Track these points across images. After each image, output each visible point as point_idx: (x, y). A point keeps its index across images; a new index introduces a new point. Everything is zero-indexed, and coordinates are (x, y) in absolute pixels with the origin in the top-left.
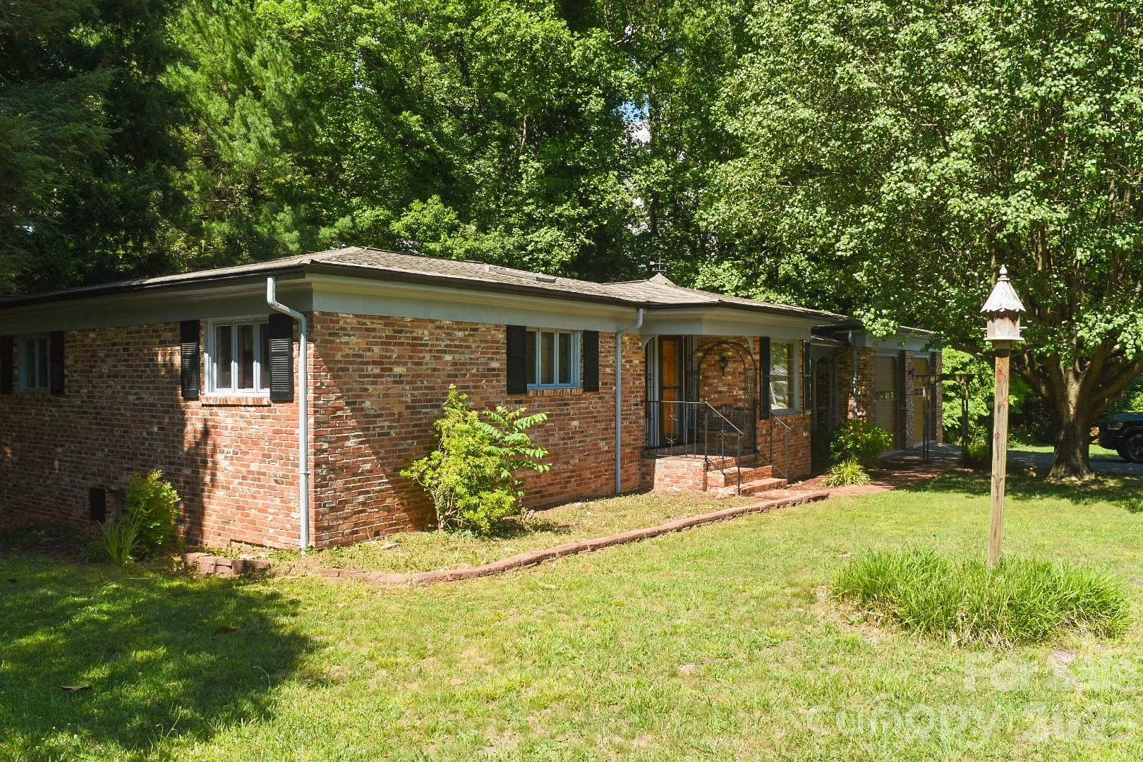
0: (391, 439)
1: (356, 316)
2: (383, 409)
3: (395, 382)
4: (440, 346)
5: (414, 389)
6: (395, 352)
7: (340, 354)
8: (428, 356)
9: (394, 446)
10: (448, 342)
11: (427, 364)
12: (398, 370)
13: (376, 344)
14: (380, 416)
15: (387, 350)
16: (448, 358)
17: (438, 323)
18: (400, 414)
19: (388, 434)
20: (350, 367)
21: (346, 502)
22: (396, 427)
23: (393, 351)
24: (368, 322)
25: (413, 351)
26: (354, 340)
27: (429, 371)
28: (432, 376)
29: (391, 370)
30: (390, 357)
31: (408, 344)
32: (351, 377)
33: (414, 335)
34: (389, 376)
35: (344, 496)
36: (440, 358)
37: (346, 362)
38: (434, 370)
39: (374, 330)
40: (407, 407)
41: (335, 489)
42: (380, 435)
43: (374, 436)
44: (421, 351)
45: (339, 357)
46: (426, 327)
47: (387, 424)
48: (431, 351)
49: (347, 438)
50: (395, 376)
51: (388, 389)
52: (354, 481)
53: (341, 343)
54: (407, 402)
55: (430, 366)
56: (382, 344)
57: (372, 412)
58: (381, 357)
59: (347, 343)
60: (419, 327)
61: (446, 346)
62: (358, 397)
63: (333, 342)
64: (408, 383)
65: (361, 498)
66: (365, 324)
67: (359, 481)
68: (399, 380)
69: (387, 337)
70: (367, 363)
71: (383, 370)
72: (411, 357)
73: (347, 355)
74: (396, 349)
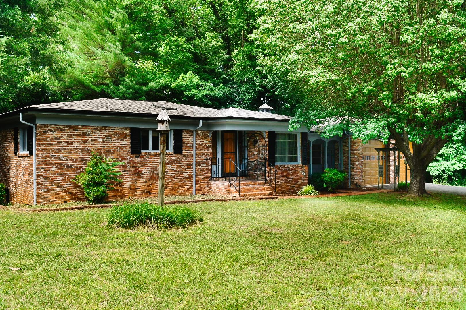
0: (72, 169)
1: (56, 125)
2: (69, 158)
3: (74, 149)
4: (96, 135)
5: (83, 151)
6: (75, 138)
7: (49, 138)
8: (90, 139)
9: (74, 171)
10: (100, 134)
11: (89, 142)
12: (75, 144)
13: (65, 135)
14: (68, 160)
15: (70, 137)
16: (100, 140)
17: (95, 127)
18: (76, 160)
19: (71, 167)
20: (54, 143)
21: (51, 190)
22: (75, 165)
23: (73, 137)
24: (61, 127)
25: (83, 137)
26: (55, 133)
27: (91, 145)
28: (92, 146)
29: (72, 144)
30: (72, 140)
31: (80, 135)
32: (53, 146)
33: (83, 132)
34: (71, 146)
35: (50, 188)
36: (96, 140)
37: (51, 141)
38: (93, 144)
39: (64, 130)
40: (80, 158)
41: (46, 185)
42: (67, 167)
43: (65, 167)
44: (87, 138)
45: (48, 139)
46: (89, 129)
47: (71, 163)
48: (91, 137)
49: (52, 168)
50: (74, 146)
51: (71, 151)
52: (55, 183)
53: (49, 135)
54: (80, 156)
55: (91, 143)
56: (68, 135)
57: (63, 159)
58: (68, 139)
59: (52, 135)
60: (86, 129)
61: (99, 136)
62: (57, 153)
63: (46, 134)
64: (80, 149)
65: (58, 189)
66: (60, 128)
67: (57, 183)
68: (76, 148)
69: (70, 132)
70: (61, 142)
71: (68, 144)
72: (81, 140)
73: (52, 139)
74: (75, 136)
